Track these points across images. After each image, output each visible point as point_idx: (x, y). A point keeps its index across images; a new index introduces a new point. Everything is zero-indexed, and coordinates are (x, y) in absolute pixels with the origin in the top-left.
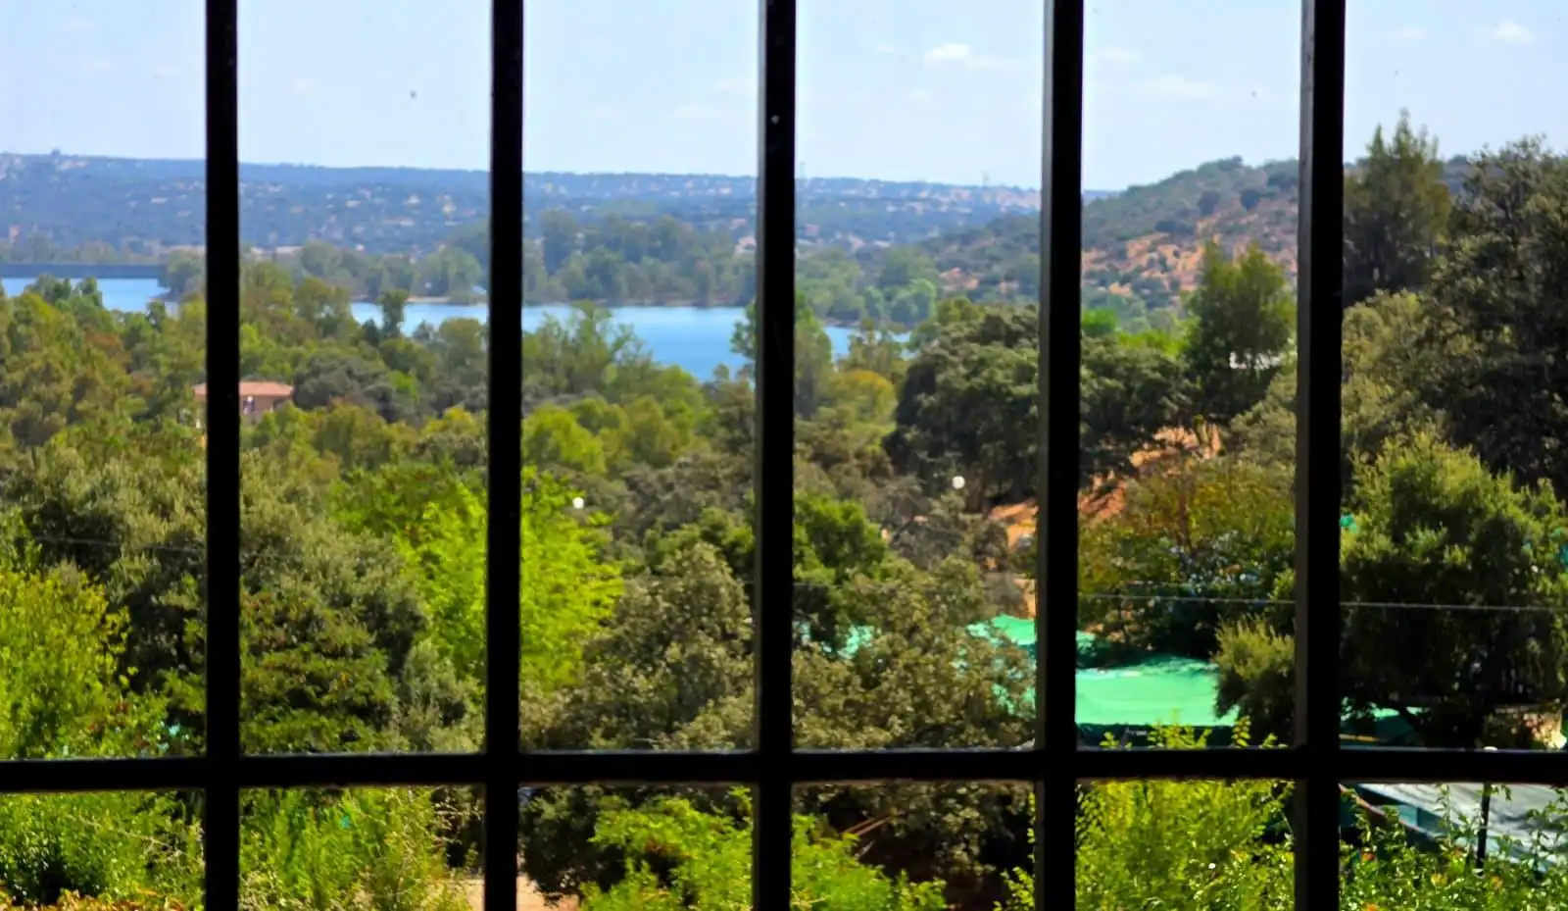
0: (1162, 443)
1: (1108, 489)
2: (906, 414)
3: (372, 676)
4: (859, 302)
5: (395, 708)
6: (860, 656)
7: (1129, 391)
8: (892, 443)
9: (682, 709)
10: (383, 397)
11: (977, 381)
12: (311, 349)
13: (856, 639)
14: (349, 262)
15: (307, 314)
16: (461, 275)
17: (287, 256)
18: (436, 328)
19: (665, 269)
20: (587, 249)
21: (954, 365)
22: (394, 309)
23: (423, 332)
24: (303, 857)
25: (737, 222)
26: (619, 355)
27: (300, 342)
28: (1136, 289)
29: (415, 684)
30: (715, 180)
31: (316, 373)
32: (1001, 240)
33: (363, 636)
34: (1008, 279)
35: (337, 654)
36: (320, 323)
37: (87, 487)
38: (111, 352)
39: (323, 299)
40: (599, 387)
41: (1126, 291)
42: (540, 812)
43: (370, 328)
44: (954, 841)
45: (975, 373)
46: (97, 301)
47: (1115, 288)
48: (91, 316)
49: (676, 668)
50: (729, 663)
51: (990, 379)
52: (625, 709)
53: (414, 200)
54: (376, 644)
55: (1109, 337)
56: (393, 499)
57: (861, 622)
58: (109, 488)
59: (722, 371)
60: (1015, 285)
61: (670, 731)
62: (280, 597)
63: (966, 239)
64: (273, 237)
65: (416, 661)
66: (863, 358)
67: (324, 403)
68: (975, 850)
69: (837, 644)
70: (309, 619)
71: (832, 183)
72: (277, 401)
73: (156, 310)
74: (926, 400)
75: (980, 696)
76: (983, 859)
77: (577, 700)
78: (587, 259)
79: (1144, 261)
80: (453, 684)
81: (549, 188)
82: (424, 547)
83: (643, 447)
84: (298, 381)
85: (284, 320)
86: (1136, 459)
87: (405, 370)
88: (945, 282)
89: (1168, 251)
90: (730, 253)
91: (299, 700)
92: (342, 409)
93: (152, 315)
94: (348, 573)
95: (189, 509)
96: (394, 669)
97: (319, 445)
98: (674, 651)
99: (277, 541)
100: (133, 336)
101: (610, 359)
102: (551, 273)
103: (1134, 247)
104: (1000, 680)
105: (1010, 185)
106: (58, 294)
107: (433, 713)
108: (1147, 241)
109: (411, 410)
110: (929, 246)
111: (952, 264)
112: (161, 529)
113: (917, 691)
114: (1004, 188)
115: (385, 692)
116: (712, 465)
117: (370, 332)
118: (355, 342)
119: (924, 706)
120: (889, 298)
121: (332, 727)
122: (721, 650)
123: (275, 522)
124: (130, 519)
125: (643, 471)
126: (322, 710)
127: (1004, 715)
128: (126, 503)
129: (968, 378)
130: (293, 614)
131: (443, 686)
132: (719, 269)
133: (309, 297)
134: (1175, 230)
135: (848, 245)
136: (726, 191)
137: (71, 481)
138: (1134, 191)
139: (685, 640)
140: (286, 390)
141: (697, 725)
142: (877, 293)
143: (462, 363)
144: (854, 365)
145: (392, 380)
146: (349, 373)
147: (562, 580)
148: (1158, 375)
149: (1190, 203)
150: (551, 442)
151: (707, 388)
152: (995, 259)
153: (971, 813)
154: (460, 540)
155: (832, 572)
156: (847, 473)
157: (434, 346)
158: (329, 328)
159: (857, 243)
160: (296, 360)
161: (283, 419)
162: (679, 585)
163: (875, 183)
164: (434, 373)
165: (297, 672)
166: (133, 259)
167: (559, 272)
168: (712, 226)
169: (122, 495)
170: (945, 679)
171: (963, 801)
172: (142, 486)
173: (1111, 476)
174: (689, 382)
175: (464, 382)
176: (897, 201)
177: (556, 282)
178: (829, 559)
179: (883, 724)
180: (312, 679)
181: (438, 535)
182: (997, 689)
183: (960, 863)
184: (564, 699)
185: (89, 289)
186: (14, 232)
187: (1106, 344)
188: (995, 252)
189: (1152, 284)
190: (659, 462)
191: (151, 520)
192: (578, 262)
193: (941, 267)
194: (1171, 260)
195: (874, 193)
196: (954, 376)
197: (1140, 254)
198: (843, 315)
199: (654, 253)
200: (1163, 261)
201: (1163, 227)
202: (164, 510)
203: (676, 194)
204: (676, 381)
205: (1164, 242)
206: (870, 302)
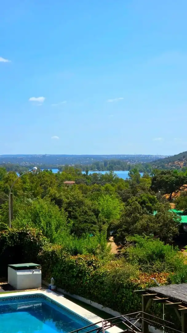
0: (184, 186)
1: (178, 192)
2: (153, 183)
3: (94, 218)
4: (143, 170)
5: (97, 222)
6: (156, 215)
7: (180, 180)
8: (151, 187)
9: (134, 222)
10: (86, 183)
11: (161, 179)
12: (77, 177)
13: (155, 213)
14: (81, 166)
15: (76, 173)
16: (94, 168)
17: (73, 166)
18: (92, 174)
19: (119, 166)
20: (109, 164)
21: (158, 177)
22: (87, 172)
23: (90, 175)
24: (90, 242)
25: (127, 160)
26: (115, 177)
27: (76, 176)
28: (176, 167)
29: (99, 220)
30: (124, 155)
31: (78, 180)
32: (160, 162)
33: (93, 213)
34: (161, 166)
35: (90, 216)
36: (78, 174)
37: (58, 196)
38: (54, 178)
39: (79, 171)
40: (112, 181)
41: (175, 167)
42: (116, 235)
43: (84, 174)
44: (169, 238)
45: (161, 178)
46: (52, 172)
47: (173, 167)
48: (51, 173)
49: (133, 217)
50: (140, 216)
51: (163, 179)
52: (127, 222)
53: (88, 159)
54: (95, 215)
55: (177, 173)
56: (94, 196)
57: (156, 210)
58: (61, 196)
59: (127, 179)
60: (161, 167)
61: (133, 225)
62: (82, 209)
63: (155, 162)
64: (71, 163)
65: (99, 217)
66: (145, 177)
67: (79, 184)
68: (172, 239)
69: (152, 213)
70: (86, 211)
71: (139, 155)
72: (74, 183)
73: (59, 173)
74: (155, 182)
75: (172, 220)
76: (173, 240)
77: (121, 221)
78: (109, 165)
79: (177, 164)
80: (104, 219)
81: (104, 157)
82: (98, 202)
83: (119, 188)
84: (76, 181)
85: (74, 174)
86: (181, 188)
87: (88, 179)
88: (153, 167)
89: (179, 163)
90: (127, 164)
91: (85, 222)
92: (82, 184)
93: (58, 173)
94: (91, 206)
95: (71, 198)
96: (97, 218)
97: (79, 189)
98: (133, 215)
99: (82, 202)
100: (56, 176)
101: (113, 178)
102: (105, 167)
103: (176, 162)
104: (174, 217)
105: (160, 155)
106: (47, 171)
107: (102, 223)
108: (177, 161)
109: (90, 184)
110: (151, 163)
111: (154, 165)
112: (68, 201)
113: (164, 219)
114: (159, 155)
115: (96, 220)
116: (129, 190)
117: (84, 175)
118: (83, 176)
119: (165, 221)
120: (146, 169)
121: (90, 225)
122: (139, 215)
123: (82, 200)
124: (64, 199)
125: (120, 191)
126: (88, 223)
127: (175, 222)
128: (63, 198)
129: (160, 179)
130: (84, 211)
131: (103, 220)
132: (126, 166)
133: (76, 171)
134: (180, 160)
135: (141, 163)
136: (126, 157)
137: (56, 195)
138: (175, 155)
139: (134, 214)
140: (74, 182)
141: (136, 224)
142: (145, 169)
143: (95, 178)
144: (144, 177)
145: (87, 181)
146: (82, 180)
147: (115, 206)
148: (183, 178)
149: (182, 157)
150: (108, 188)
151: (125, 181)
152: (159, 164)
153: (171, 234)
154: (103, 201)
155: (152, 204)
156: (146, 191)
157: (92, 176)
158: (79, 174)
159: (142, 162)
160: (76, 178)
161: (75, 186)
162: (133, 207)
163: (144, 155)
164: (92, 180)
165: (85, 218)
166: (55, 167)
167: (106, 167)
168: (124, 161)
169: (63, 197)
170: (167, 218)
171: (170, 233)
172: (65, 196)
173: (178, 190)
174: (123, 180)
175: (95, 181)
176: (147, 157)
177: (106, 168)
178: (151, 203)
179: (159, 223)
180: (87, 219)
181: (100, 201)
182: (174, 219)
183: (170, 241)
184: (119, 221)
185: (51, 171)
186: (41, 164)
187: (177, 174)
188: (159, 163)
189: (178, 167)
190: (121, 190)
191: (66, 200)
192: (108, 166)
193: (152, 165)
194: (180, 164)
195: (144, 156)
196: (158, 179)
197: (176, 163)
198: (141, 172)
199: (118, 164)
200: (179, 164)
201: (179, 160)
202: (68, 198)
203: (120, 157)
204: (122, 180)
205: (179, 161)
206: (144, 169)
